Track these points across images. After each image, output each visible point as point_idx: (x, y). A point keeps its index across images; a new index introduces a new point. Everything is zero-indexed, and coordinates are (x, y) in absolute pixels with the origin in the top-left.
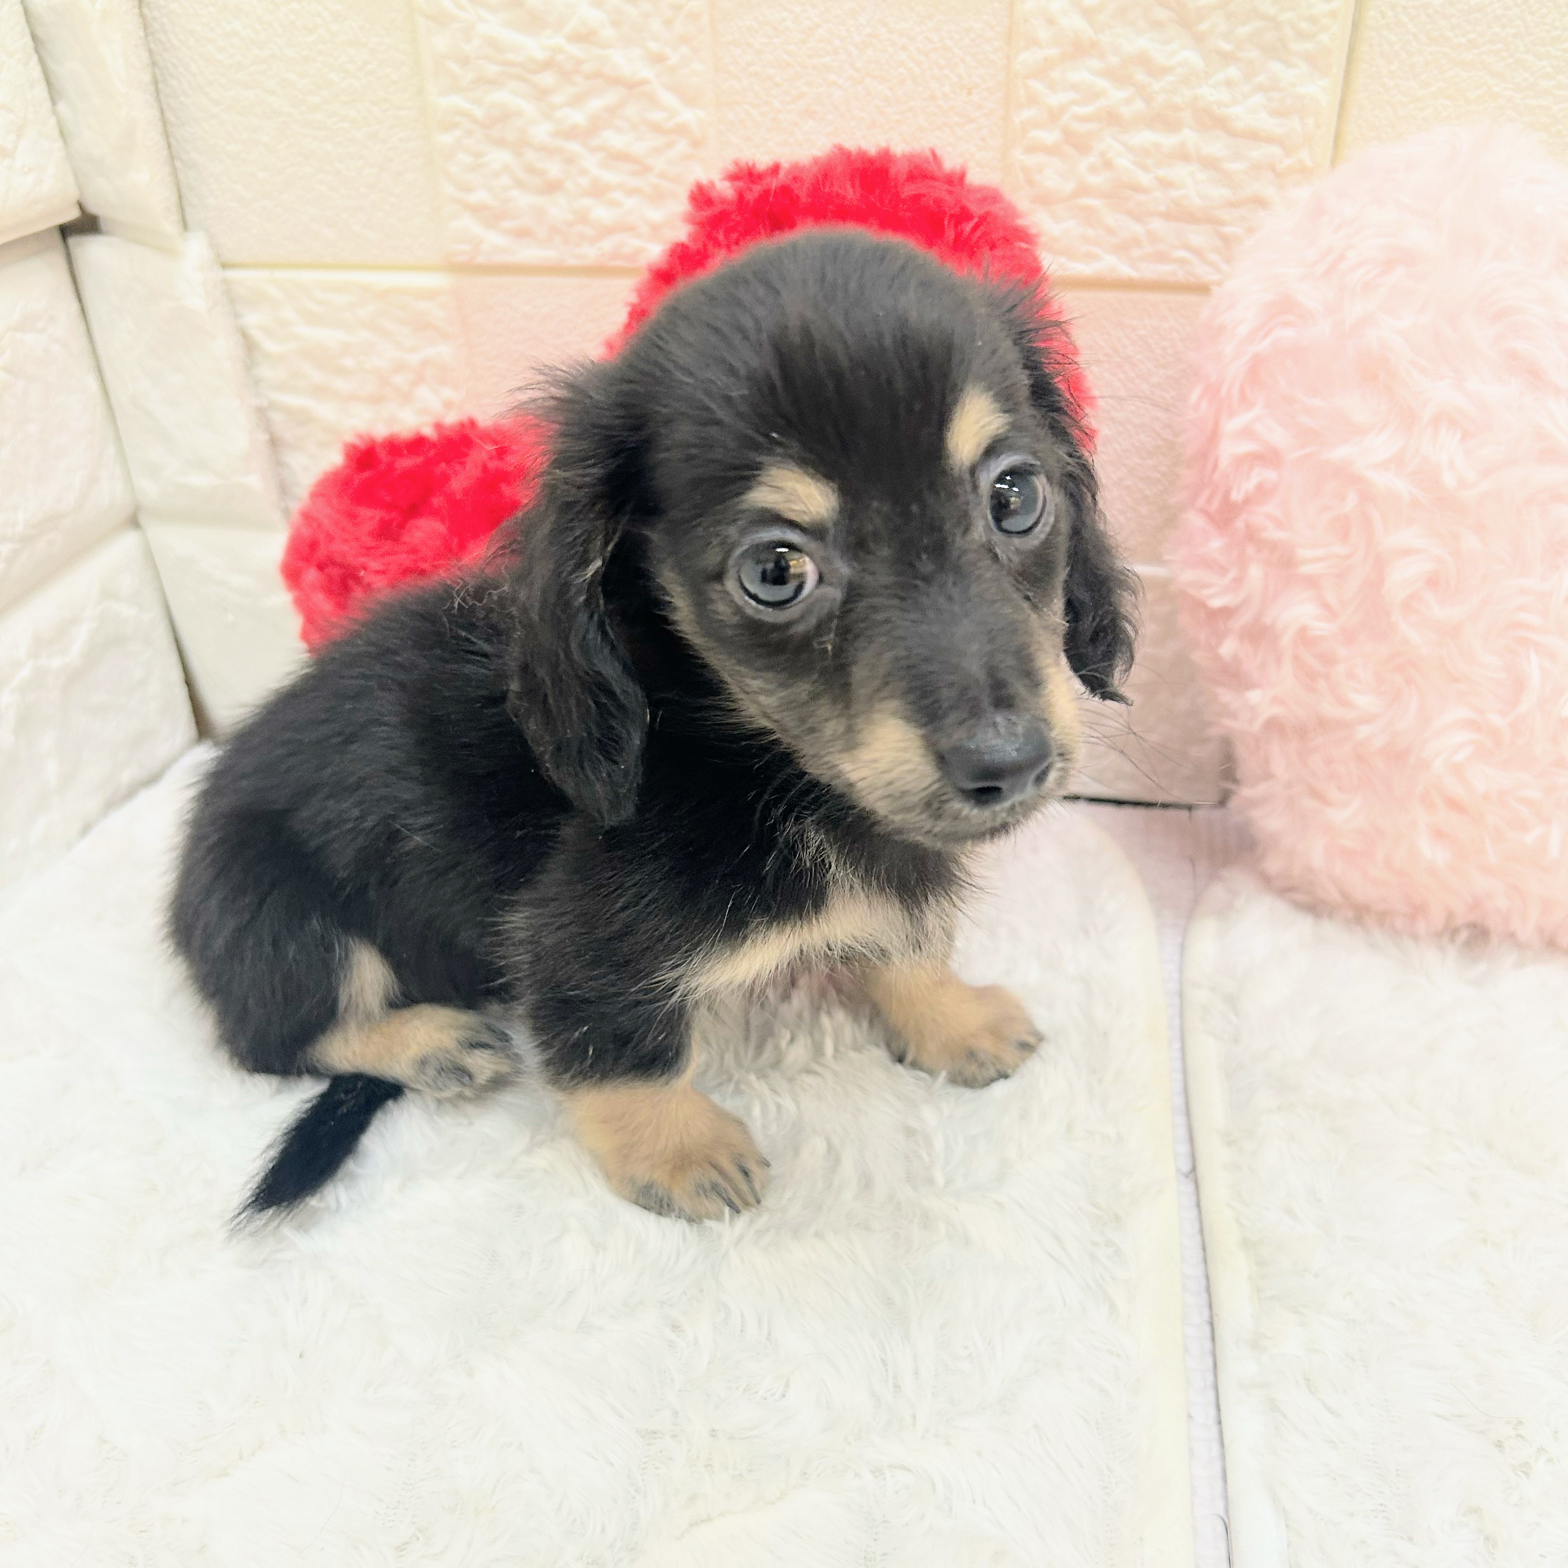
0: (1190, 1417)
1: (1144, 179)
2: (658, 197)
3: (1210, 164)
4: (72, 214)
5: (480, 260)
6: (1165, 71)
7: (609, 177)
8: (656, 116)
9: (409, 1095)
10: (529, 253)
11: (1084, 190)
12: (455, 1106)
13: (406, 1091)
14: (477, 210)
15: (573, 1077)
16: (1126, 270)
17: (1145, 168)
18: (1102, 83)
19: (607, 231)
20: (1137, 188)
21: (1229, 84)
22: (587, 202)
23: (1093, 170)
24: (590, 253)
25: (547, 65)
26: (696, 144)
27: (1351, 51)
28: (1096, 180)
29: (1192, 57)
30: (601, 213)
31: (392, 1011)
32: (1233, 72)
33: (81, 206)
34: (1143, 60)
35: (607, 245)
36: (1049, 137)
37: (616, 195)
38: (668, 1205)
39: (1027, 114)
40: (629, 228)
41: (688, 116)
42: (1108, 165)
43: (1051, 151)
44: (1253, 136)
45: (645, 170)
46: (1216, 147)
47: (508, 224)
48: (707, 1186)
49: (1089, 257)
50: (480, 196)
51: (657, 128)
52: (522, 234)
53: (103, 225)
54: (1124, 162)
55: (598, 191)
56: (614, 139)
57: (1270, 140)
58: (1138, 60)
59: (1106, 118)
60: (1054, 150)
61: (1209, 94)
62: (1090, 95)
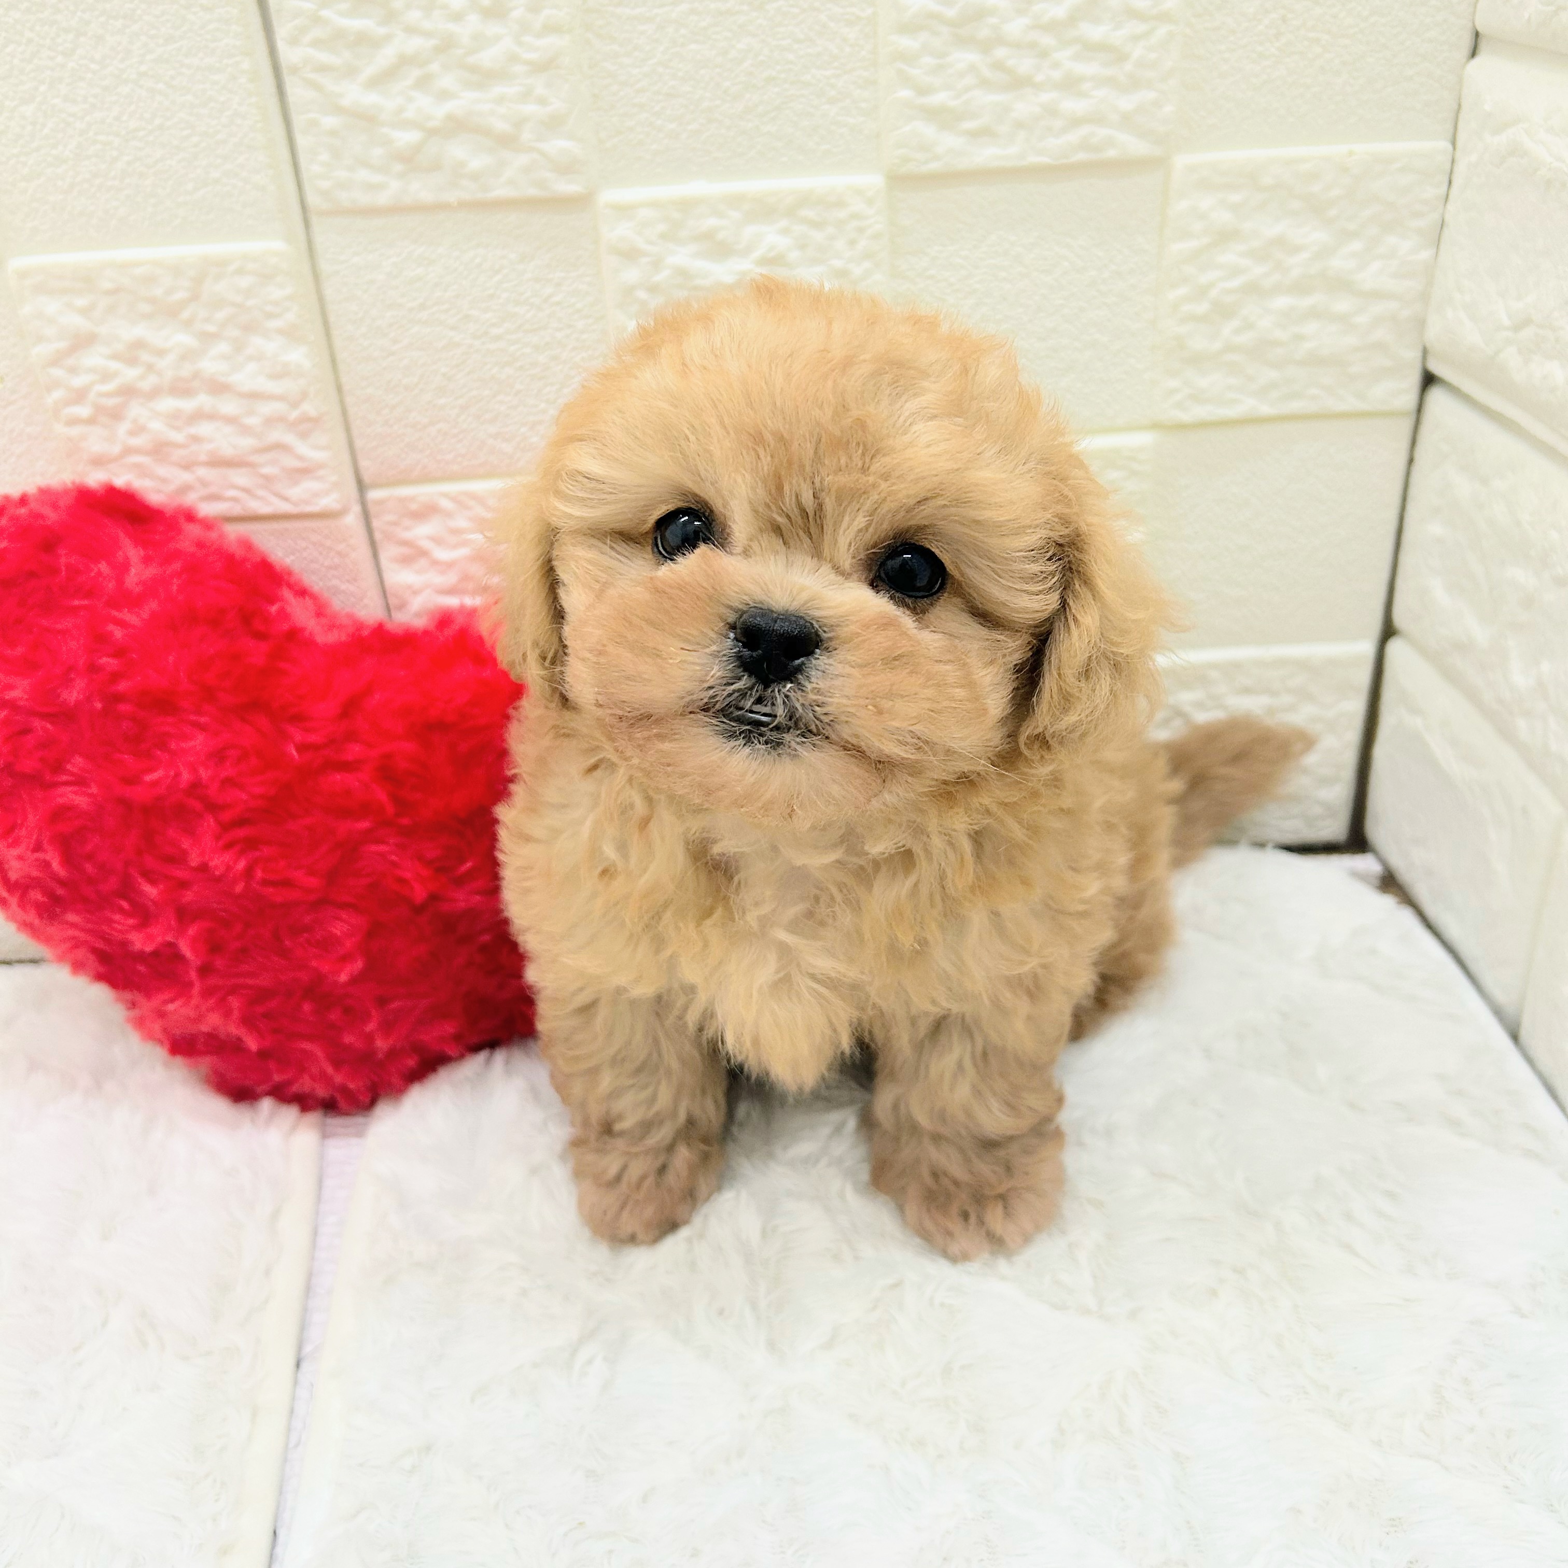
1: (178, 437)
6: (164, 351)
11: (128, 451)
17: (177, 429)
18: (114, 365)
20: (174, 445)
21: (224, 357)
23: (132, 433)
28: (137, 442)
29: (184, 339)
32: (223, 347)
34: (143, 345)
36: (83, 411)
39: (58, 394)
42: (143, 428)
44: (258, 396)
46: (229, 406)
57: (273, 398)
58: (139, 345)
59: (128, 392)
60: (91, 421)
61: (210, 366)
62: (106, 376)
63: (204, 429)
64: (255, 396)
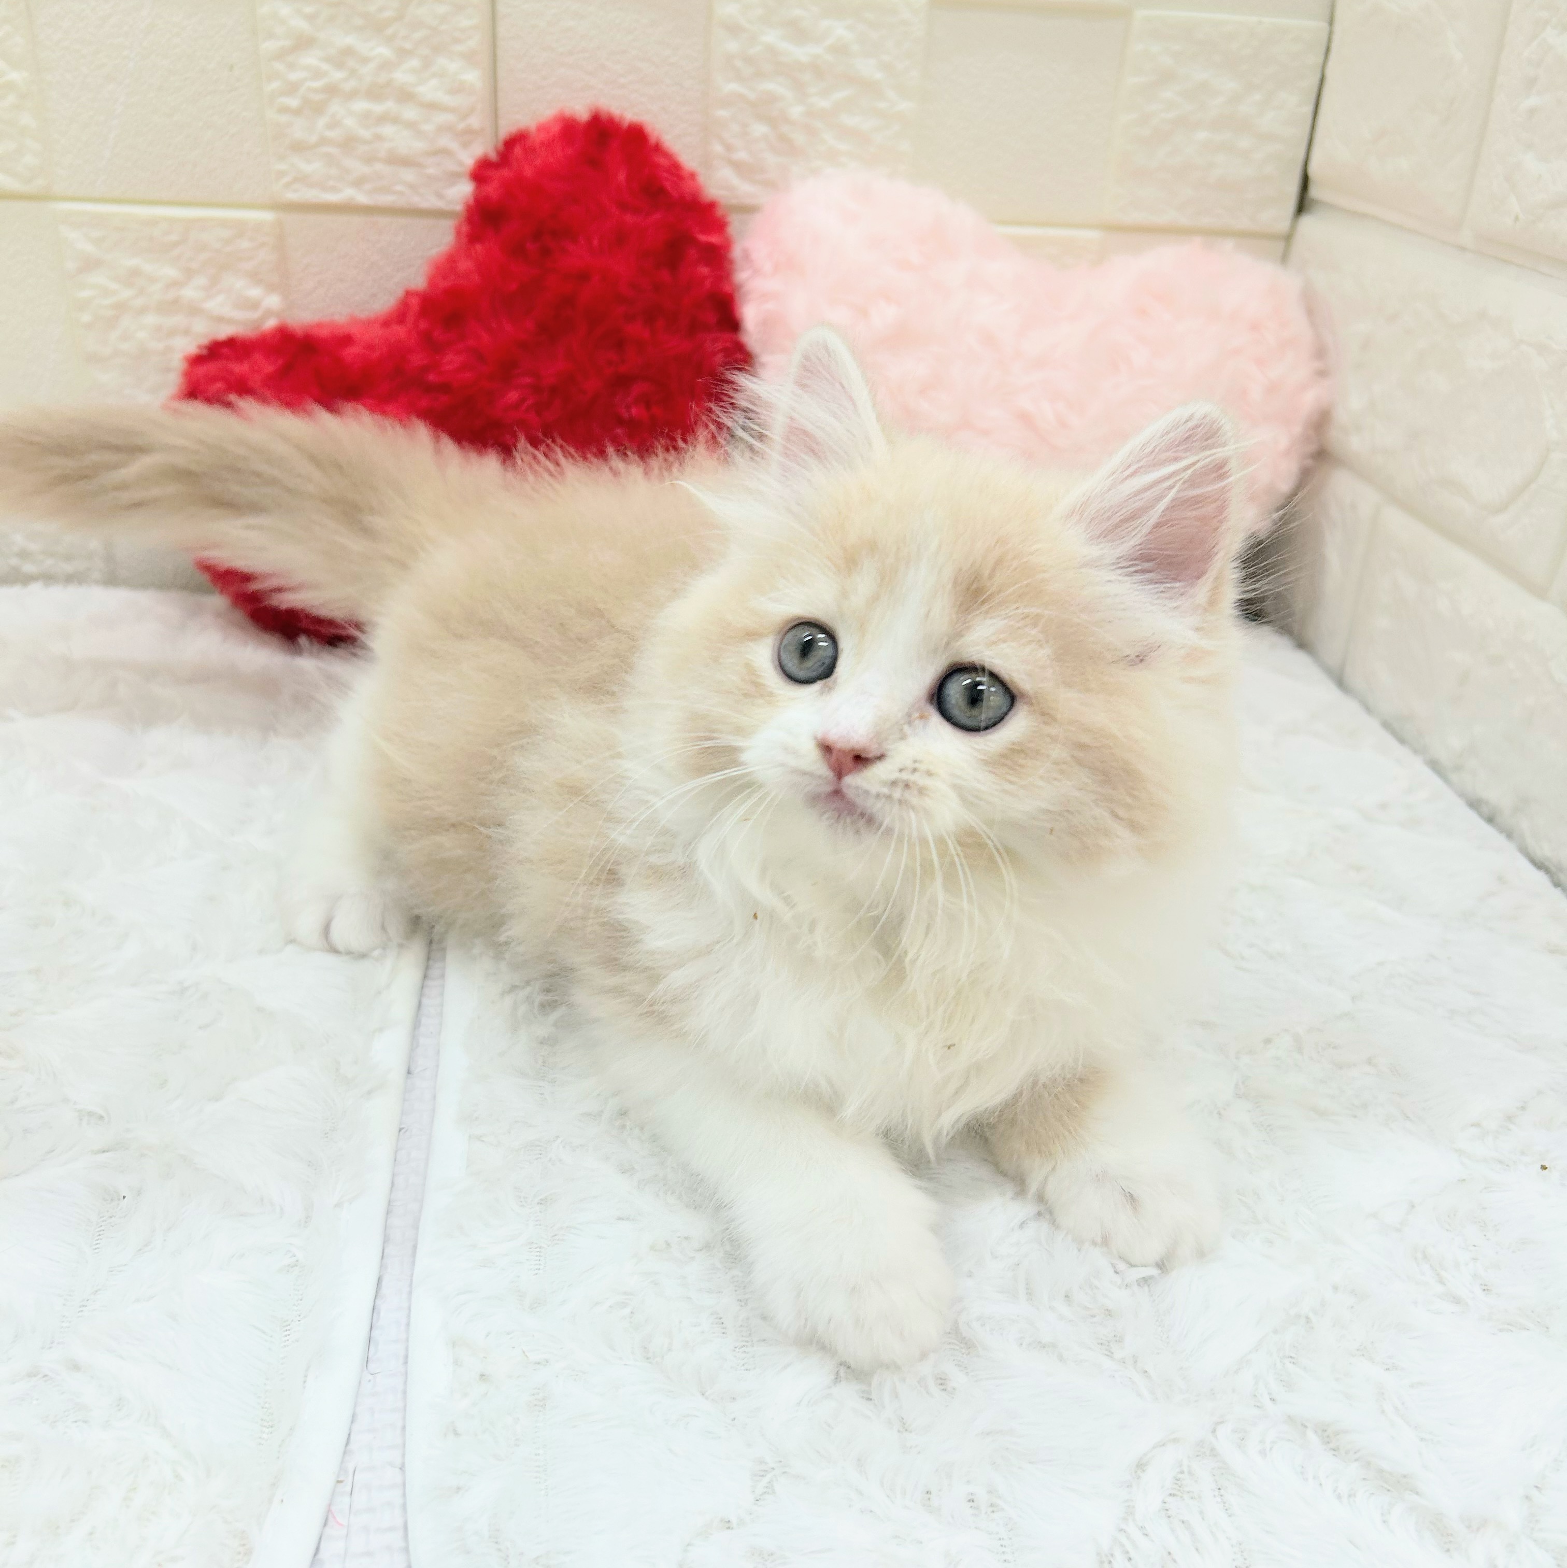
1: (366, 134)
3: (410, 125)
6: (368, 60)
11: (323, 141)
16: (362, 199)
17: (364, 127)
18: (325, 67)
20: (361, 141)
21: (413, 71)
23: (328, 127)
26: (22, 97)
27: (493, 51)
34: (352, 52)
41: (14, 76)
42: (338, 124)
49: (334, 189)
57: (446, 109)
58: (348, 52)
59: (332, 90)
60: (297, 112)
62: (317, 74)
63: (388, 130)
64: (433, 106)
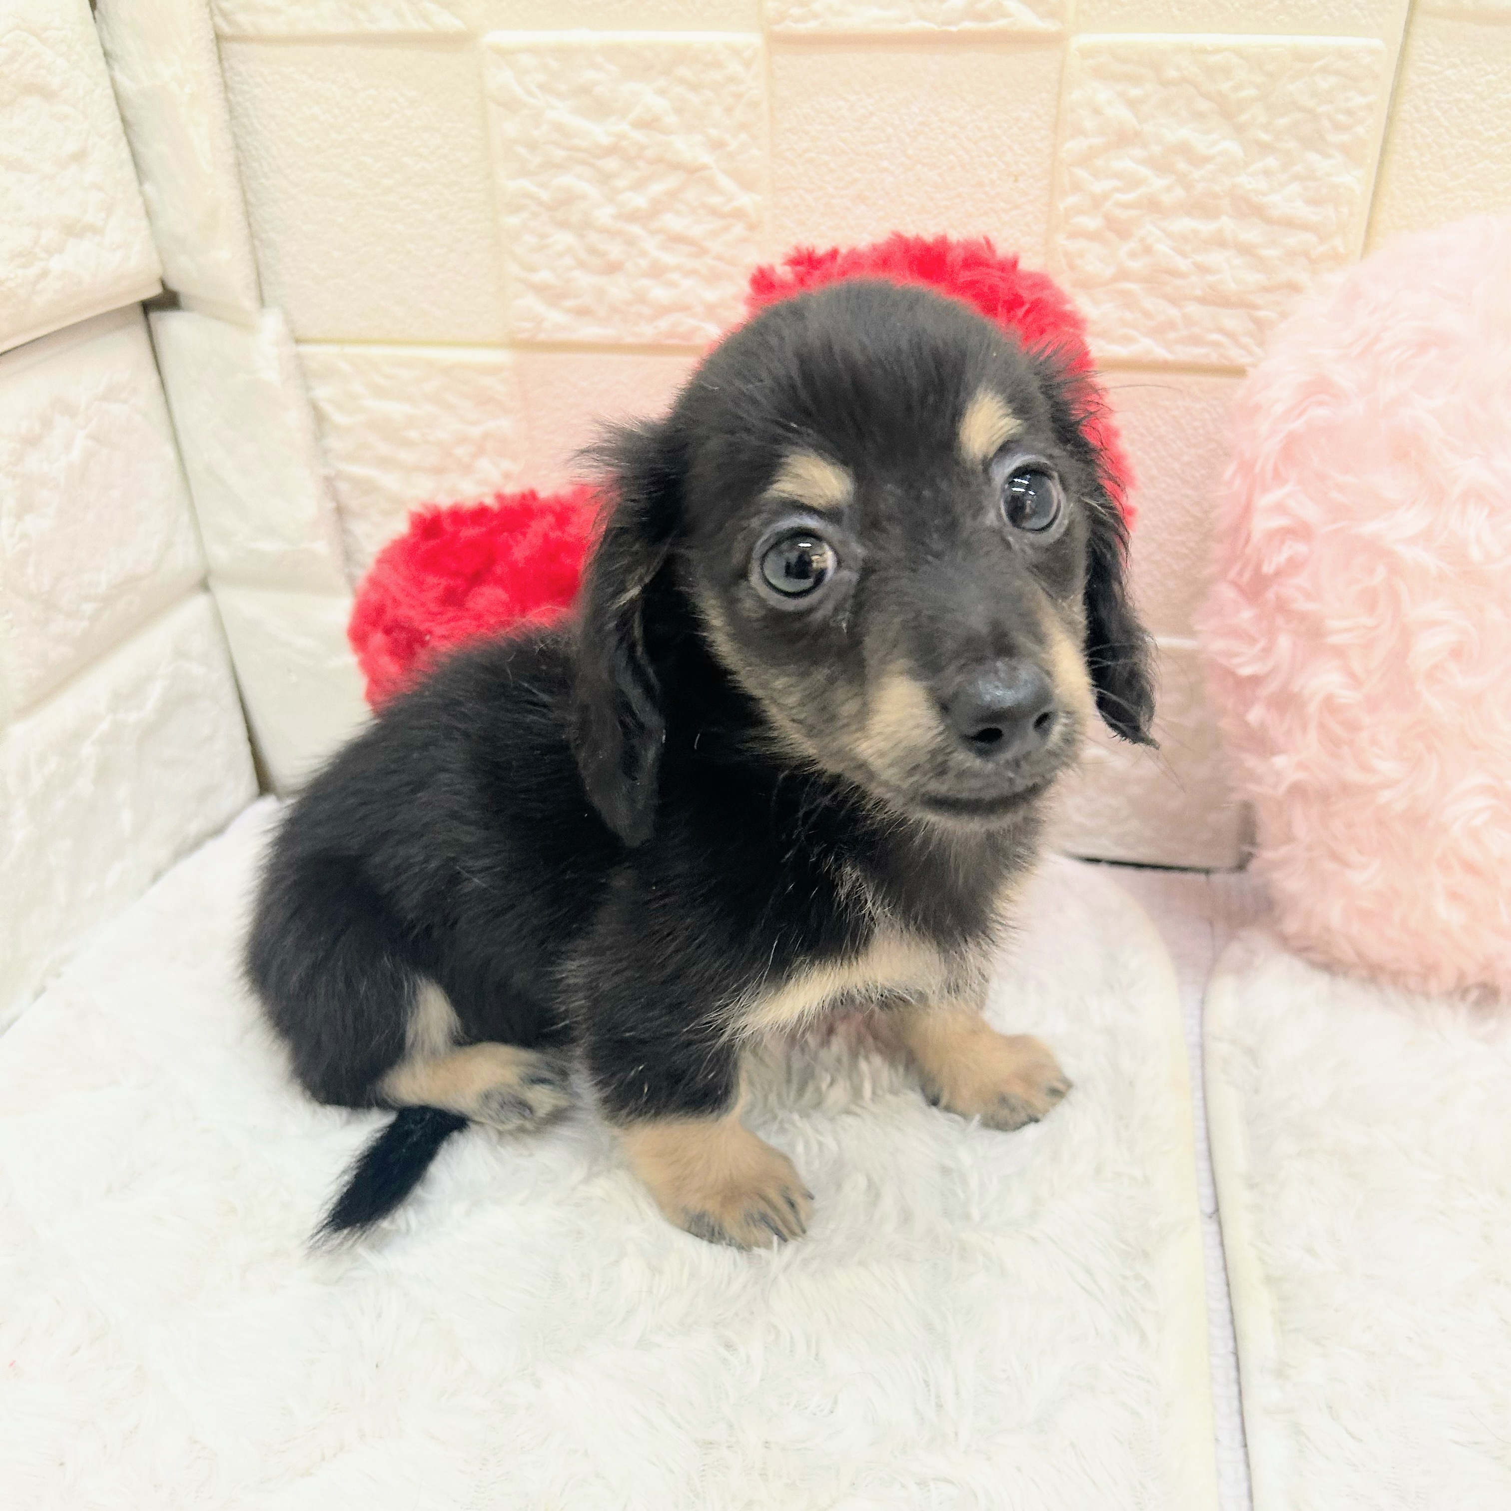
0: (1217, 1440)
1: (1183, 264)
2: (713, 278)
3: (1246, 250)
4: (155, 291)
5: (542, 337)
6: (1207, 160)
7: (668, 259)
8: (715, 200)
9: (473, 1127)
10: (589, 331)
11: (1123, 275)
12: (516, 1139)
13: (469, 1123)
14: (540, 289)
15: (629, 1114)
16: (1160, 353)
17: (1183, 254)
19: (663, 310)
20: (1175, 273)
21: (1267, 173)
22: (645, 282)
23: (1133, 255)
24: (647, 332)
25: (611, 151)
26: (752, 227)
27: (1386, 141)
28: (1136, 265)
29: (1232, 147)
30: (659, 293)
31: (457, 1049)
32: (1271, 162)
33: (163, 284)
34: (1185, 150)
35: (664, 324)
36: (1092, 223)
37: (674, 276)
38: (719, 1233)
39: (1072, 200)
40: (685, 308)
41: (745, 200)
42: (1148, 250)
43: (1091, 236)
44: (1290, 224)
45: (702, 252)
46: (1253, 234)
47: (569, 303)
48: (756, 1216)
49: (1127, 340)
50: (544, 276)
51: (714, 212)
52: (583, 312)
53: (183, 301)
54: (1163, 248)
55: (657, 272)
56: (673, 222)
57: (1305, 227)
58: (1180, 149)
59: (1147, 205)
60: (1096, 236)
61: (1247, 182)
62: (1132, 183)
63: (1215, 258)
64: (1285, 223)
